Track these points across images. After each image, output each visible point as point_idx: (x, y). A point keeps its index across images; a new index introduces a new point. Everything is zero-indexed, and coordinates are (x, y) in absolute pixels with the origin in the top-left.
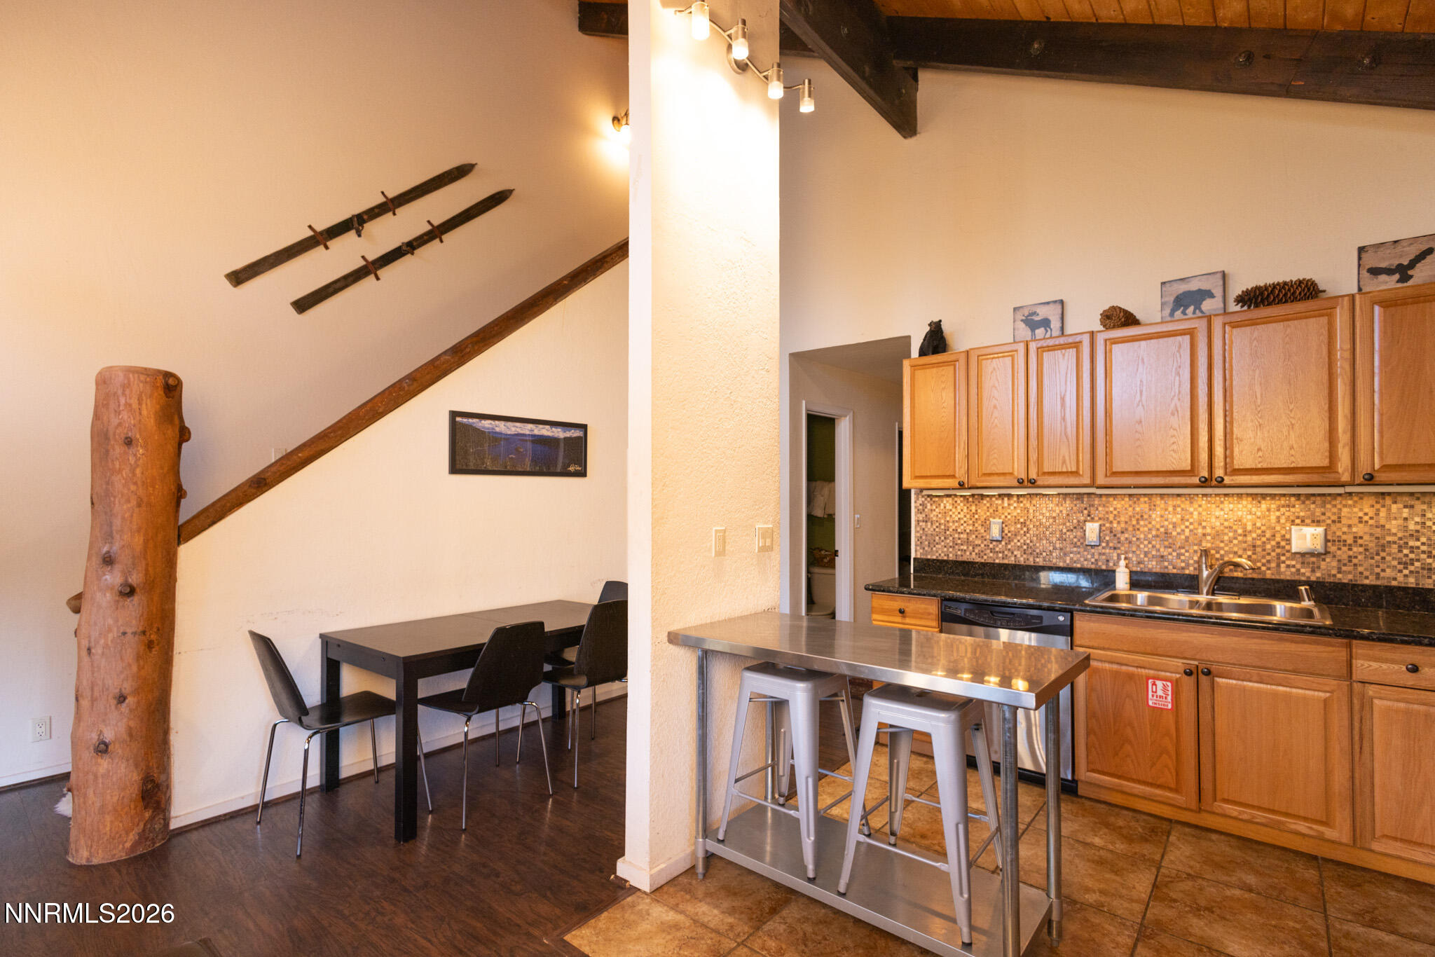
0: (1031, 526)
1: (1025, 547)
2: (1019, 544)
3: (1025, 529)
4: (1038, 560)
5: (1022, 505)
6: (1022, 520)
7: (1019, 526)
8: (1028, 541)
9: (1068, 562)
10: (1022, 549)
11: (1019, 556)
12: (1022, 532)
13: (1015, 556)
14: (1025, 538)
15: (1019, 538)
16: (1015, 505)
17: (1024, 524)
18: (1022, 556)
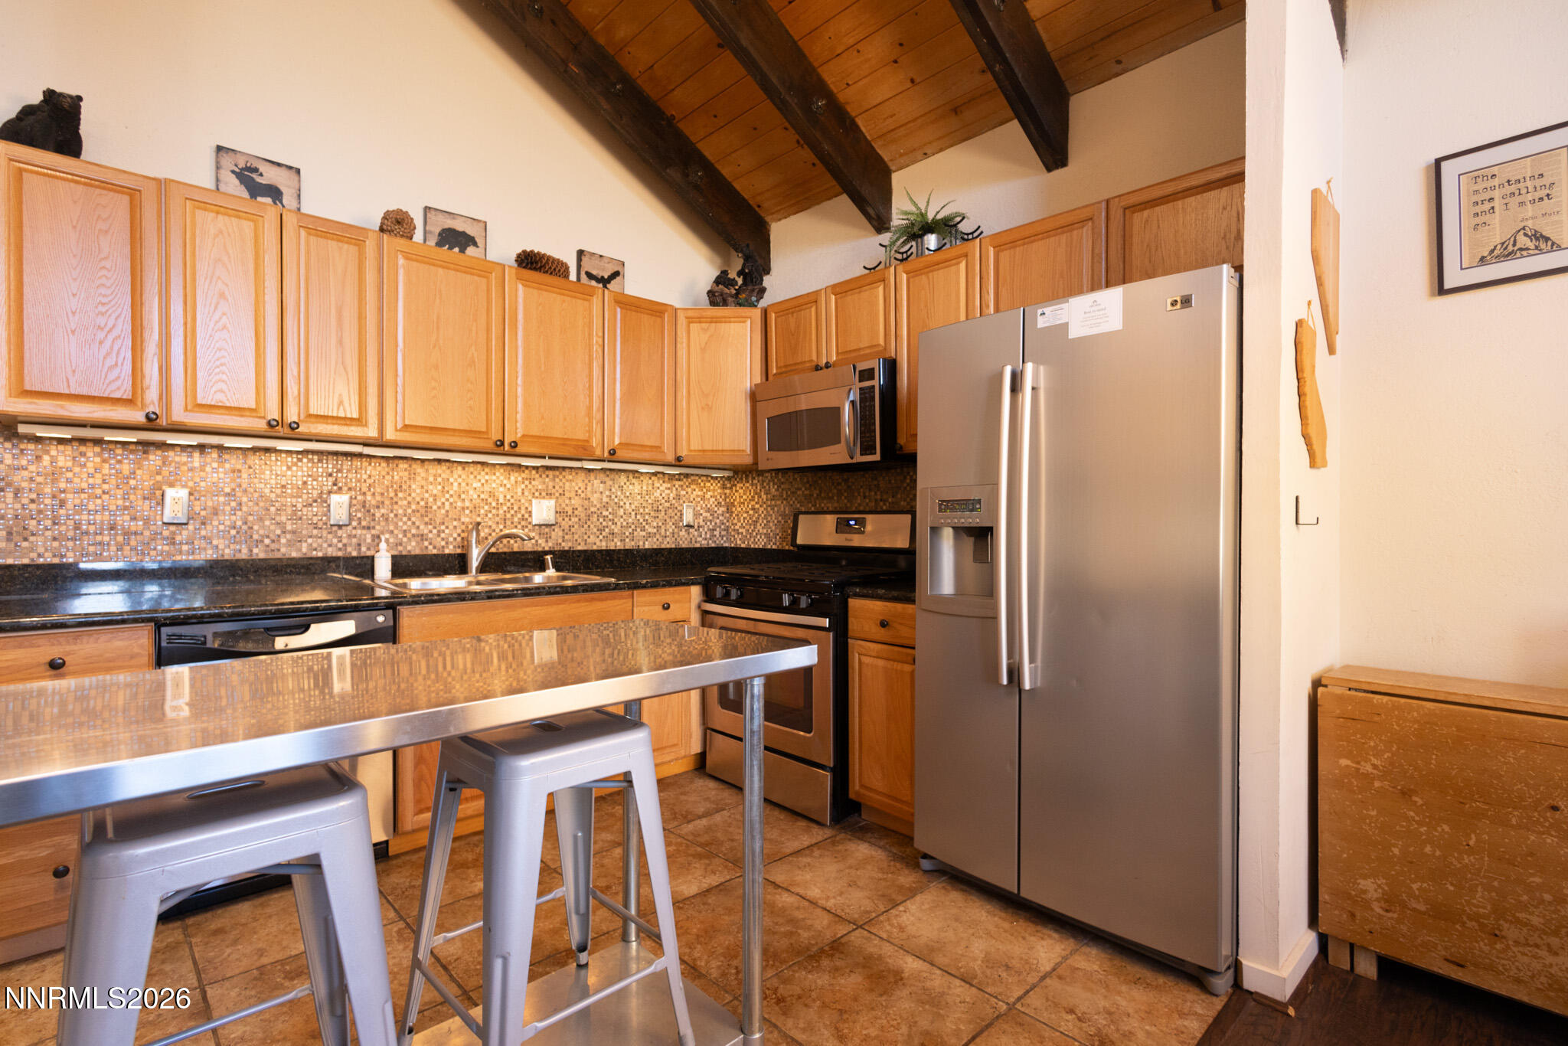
1: (234, 532)
2: (222, 528)
4: (256, 550)
5: (228, 465)
6: (228, 490)
7: (221, 499)
8: (240, 523)
9: (304, 550)
10: (226, 536)
12: (227, 509)
13: (217, 546)
14: (234, 518)
15: (222, 518)
17: (230, 496)
18: (228, 546)
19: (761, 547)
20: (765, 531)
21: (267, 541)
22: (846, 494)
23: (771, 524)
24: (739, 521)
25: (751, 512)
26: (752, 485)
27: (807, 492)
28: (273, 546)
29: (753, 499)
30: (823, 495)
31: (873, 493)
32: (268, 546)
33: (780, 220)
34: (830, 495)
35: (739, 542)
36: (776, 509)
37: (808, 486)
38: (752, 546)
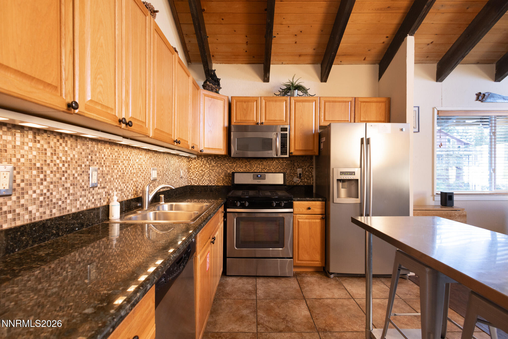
0: (48, 172)
1: (41, 198)
2: (34, 196)
3: (42, 176)
4: (54, 211)
5: (38, 145)
6: (38, 165)
7: (35, 172)
8: (45, 191)
9: (78, 206)
10: (38, 202)
11: (34, 211)
12: (38, 180)
13: (31, 212)
14: (42, 187)
15: (34, 188)
16: (31, 144)
17: (40, 170)
18: (38, 210)
19: (206, 185)
20: (208, 179)
21: (60, 203)
22: (249, 166)
23: (212, 176)
24: (193, 174)
25: (201, 172)
26: (201, 161)
27: (231, 165)
28: (63, 206)
29: (202, 166)
30: (238, 166)
31: (261, 166)
32: (60, 206)
33: (217, 63)
34: (242, 166)
35: (193, 183)
36: (214, 170)
37: (231, 162)
38: (201, 185)
